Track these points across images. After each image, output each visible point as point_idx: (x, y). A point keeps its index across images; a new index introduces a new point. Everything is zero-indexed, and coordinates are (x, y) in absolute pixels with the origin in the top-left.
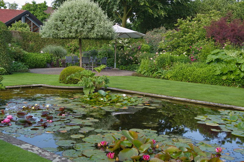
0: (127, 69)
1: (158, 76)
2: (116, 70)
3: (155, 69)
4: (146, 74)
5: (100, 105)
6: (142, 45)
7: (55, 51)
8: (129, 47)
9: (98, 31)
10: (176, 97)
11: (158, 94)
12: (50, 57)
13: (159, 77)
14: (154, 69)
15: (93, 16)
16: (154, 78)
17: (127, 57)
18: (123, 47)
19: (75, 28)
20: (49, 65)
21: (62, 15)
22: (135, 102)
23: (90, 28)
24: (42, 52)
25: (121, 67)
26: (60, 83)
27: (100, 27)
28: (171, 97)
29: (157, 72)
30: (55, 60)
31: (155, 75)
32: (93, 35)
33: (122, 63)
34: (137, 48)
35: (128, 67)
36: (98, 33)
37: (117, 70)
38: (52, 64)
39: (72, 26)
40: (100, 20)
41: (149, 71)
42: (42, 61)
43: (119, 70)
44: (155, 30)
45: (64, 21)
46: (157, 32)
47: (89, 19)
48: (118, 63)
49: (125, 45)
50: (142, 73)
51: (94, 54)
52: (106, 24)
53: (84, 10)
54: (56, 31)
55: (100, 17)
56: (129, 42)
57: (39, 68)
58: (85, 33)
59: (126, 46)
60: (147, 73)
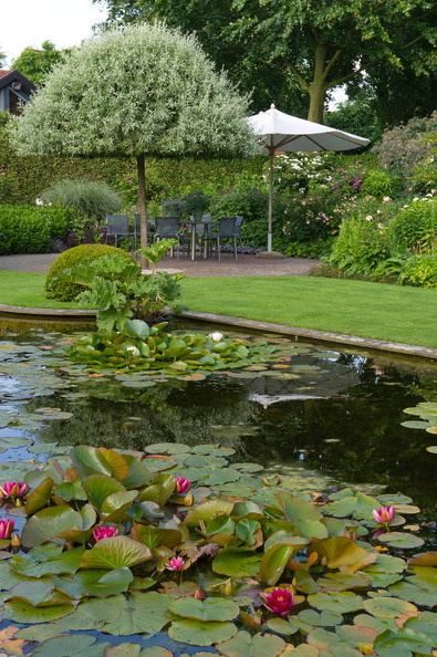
0: (309, 253)
1: (388, 273)
2: (271, 258)
3: (381, 252)
4: (354, 268)
5: (119, 368)
6: (367, 176)
7: (82, 200)
8: (326, 183)
9: (189, 131)
10: (394, 342)
11: (339, 333)
12: (64, 218)
13: (392, 279)
14: (376, 251)
15: (175, 80)
16: (377, 281)
17: (310, 213)
18: (304, 182)
19: (114, 120)
20: (59, 244)
21: (74, 79)
22: (249, 356)
23: (164, 121)
24: (39, 202)
25: (290, 248)
26: (48, 298)
27: (198, 115)
28: (375, 344)
29: (385, 263)
30: (80, 229)
31: (380, 271)
32: (174, 143)
33: (294, 234)
34: (351, 184)
35: (314, 247)
36: (189, 138)
37: (277, 258)
38: (69, 241)
39: (104, 114)
40: (198, 91)
41: (362, 261)
42: (34, 230)
43: (282, 258)
44: (415, 122)
45: (81, 98)
46: (423, 129)
47: (159, 92)
48: (282, 236)
49: (312, 176)
50: (341, 266)
51: (199, 205)
52: (219, 105)
53: (144, 60)
54: (57, 134)
55: (199, 82)
56: (326, 167)
57: (26, 253)
58: (147, 138)
59: (315, 179)
60: (356, 266)
